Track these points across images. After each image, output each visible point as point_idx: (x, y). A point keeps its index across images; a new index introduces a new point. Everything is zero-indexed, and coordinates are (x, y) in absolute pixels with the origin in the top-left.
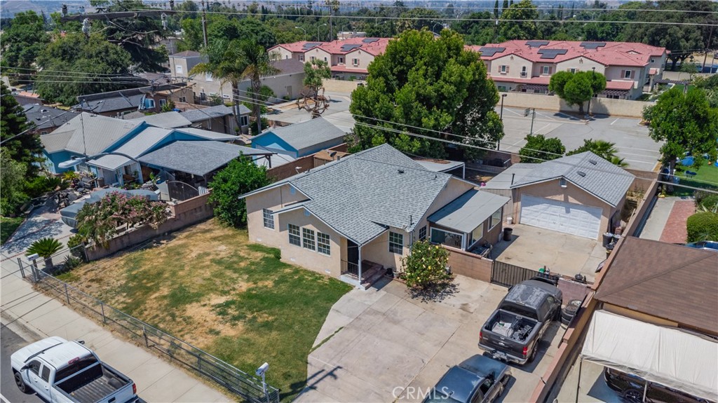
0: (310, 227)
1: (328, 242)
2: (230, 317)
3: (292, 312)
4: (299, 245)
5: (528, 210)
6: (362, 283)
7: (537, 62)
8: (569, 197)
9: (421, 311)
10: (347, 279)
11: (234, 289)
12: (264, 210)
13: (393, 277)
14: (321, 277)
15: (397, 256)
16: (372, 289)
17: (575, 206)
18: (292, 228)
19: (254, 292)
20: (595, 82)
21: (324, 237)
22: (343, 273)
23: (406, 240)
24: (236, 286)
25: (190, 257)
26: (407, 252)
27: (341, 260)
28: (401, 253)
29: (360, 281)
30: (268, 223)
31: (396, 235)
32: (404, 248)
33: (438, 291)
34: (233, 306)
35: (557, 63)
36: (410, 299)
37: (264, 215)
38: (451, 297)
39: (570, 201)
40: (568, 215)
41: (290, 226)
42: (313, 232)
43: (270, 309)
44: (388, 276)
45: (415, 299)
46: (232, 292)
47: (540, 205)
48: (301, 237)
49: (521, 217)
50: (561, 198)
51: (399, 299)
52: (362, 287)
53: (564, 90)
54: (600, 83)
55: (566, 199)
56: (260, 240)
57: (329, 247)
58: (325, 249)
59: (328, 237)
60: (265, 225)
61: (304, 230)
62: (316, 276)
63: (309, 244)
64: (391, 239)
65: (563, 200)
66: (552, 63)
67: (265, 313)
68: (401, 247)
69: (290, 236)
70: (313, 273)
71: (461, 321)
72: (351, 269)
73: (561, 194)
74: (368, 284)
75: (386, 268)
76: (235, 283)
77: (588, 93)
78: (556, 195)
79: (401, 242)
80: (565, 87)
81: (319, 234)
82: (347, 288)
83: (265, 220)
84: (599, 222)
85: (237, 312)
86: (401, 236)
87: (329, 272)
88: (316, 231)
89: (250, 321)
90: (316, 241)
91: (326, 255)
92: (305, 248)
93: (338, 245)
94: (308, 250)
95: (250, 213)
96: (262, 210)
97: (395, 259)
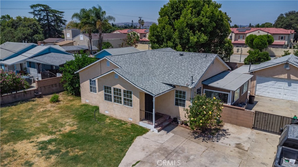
0: (118, 86)
1: (131, 97)
2: (47, 151)
3: (99, 148)
4: (111, 101)
5: (261, 86)
6: (156, 127)
7: (237, 34)
8: (291, 75)
9: (204, 149)
10: (144, 124)
11: (60, 131)
13: (178, 123)
14: (126, 123)
15: (181, 108)
16: (163, 132)
17: (295, 81)
18: (107, 89)
19: (74, 133)
20: (269, 39)
21: (128, 93)
22: (141, 120)
23: (188, 95)
24: (62, 129)
25: (38, 111)
26: (188, 104)
27: (140, 110)
28: (184, 105)
29: (154, 126)
30: (92, 89)
31: (181, 92)
32: (186, 101)
33: (213, 134)
34: (54, 143)
35: (247, 34)
36: (193, 139)
37: (90, 84)
38: (225, 138)
39: (292, 78)
40: (290, 88)
41: (105, 87)
42: (120, 90)
43: (82, 145)
44: (174, 123)
45: (197, 139)
46: (58, 133)
47: (270, 82)
48: (112, 95)
49: (256, 91)
50: (285, 76)
51: (185, 139)
52: (156, 131)
53: (254, 43)
54: (271, 40)
55: (289, 77)
56: (88, 101)
57: (131, 101)
58: (128, 102)
59: (131, 93)
60: (91, 91)
61: (114, 89)
62: (122, 123)
63: (118, 100)
64: (177, 96)
65: (286, 78)
66: (245, 34)
67: (77, 148)
68: (185, 101)
69: (105, 95)
70: (120, 121)
71: (240, 157)
72: (148, 117)
73: (285, 74)
74: (159, 128)
75: (172, 117)
76: (62, 127)
77: (266, 44)
78: (281, 74)
79: (184, 97)
80: (254, 41)
81: (124, 91)
82: (143, 131)
83: (91, 87)
85: (55, 148)
86: (184, 93)
87: (132, 120)
88: (123, 89)
89: (63, 154)
90: (122, 97)
91: (129, 107)
92: (115, 103)
93: (138, 98)
94: (117, 104)
95: (81, 83)
96: (89, 81)
97: (180, 111)
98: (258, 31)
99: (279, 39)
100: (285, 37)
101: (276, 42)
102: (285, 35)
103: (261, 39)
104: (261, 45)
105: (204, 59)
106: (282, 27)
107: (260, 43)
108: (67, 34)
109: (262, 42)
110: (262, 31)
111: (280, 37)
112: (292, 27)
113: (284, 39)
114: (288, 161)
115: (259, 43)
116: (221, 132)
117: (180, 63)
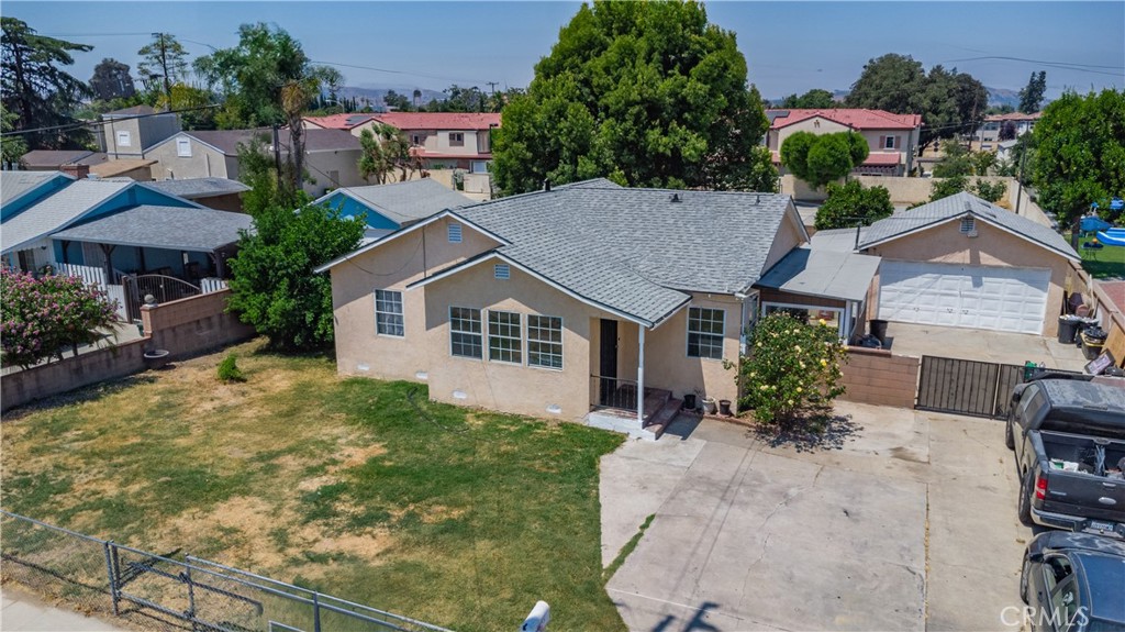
0: (508, 305)
1: (557, 336)
2: (344, 520)
3: (507, 496)
4: (478, 354)
5: (895, 291)
6: (646, 425)
8: (981, 254)
9: (813, 470)
10: (607, 420)
11: (334, 462)
12: (379, 294)
13: (700, 411)
14: (540, 424)
15: (707, 364)
16: (666, 437)
17: (994, 271)
18: (462, 318)
19: (387, 464)
20: (855, 146)
21: (546, 328)
22: (593, 408)
23: (732, 321)
24: (337, 456)
25: (199, 410)
26: (734, 348)
27: (591, 376)
28: (717, 354)
29: (640, 421)
30: (389, 323)
31: (707, 313)
32: (725, 340)
33: (816, 431)
34: (344, 497)
35: (779, 129)
36: (769, 448)
37: (379, 306)
38: (856, 439)
39: (983, 262)
40: (978, 292)
41: (455, 313)
42: (515, 318)
43: (446, 494)
44: (688, 411)
45: (779, 447)
46: (332, 469)
47: (920, 278)
48: (485, 335)
49: (879, 306)
50: (963, 257)
51: (745, 451)
52: (649, 435)
53: (808, 160)
54: (861, 149)
55: (975, 260)
56: (366, 369)
57: (558, 350)
58: (547, 354)
59: (557, 323)
60: (381, 330)
61: (493, 316)
62: (527, 427)
63: (504, 348)
64: (693, 326)
65: (968, 261)
66: (772, 129)
67: (437, 503)
68: (721, 339)
69: (455, 337)
70: (516, 419)
71: (920, 481)
72: (612, 394)
73: (964, 250)
74: (658, 427)
75: (679, 395)
76: (331, 451)
77: (846, 163)
78: (953, 252)
79: (719, 328)
80: (810, 154)
81: (532, 320)
82: (612, 441)
83: (379, 317)
84: (1045, 297)
85: (362, 508)
86: (719, 315)
87: (558, 411)
88: (526, 313)
89: (404, 523)
90: (524, 338)
91: (551, 369)
92: (493, 361)
93: (582, 335)
94: (502, 365)
95: (337, 307)
96: (373, 295)
97: (704, 371)
98: (814, 120)
99: (881, 147)
100: (898, 138)
101: (876, 155)
102: (899, 134)
103: (833, 148)
104: (831, 167)
105: (755, 211)
106: (879, 105)
107: (830, 161)
108: (118, 133)
109: (833, 156)
110: (826, 119)
111: (882, 138)
112: (907, 104)
113: (897, 147)
114: (1062, 465)
115: (824, 159)
116: (835, 425)
117: (680, 223)
